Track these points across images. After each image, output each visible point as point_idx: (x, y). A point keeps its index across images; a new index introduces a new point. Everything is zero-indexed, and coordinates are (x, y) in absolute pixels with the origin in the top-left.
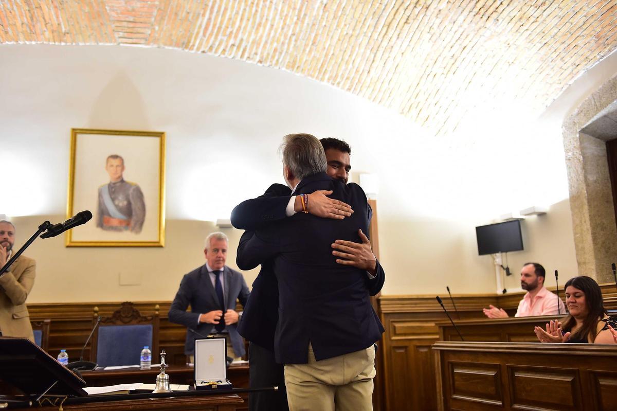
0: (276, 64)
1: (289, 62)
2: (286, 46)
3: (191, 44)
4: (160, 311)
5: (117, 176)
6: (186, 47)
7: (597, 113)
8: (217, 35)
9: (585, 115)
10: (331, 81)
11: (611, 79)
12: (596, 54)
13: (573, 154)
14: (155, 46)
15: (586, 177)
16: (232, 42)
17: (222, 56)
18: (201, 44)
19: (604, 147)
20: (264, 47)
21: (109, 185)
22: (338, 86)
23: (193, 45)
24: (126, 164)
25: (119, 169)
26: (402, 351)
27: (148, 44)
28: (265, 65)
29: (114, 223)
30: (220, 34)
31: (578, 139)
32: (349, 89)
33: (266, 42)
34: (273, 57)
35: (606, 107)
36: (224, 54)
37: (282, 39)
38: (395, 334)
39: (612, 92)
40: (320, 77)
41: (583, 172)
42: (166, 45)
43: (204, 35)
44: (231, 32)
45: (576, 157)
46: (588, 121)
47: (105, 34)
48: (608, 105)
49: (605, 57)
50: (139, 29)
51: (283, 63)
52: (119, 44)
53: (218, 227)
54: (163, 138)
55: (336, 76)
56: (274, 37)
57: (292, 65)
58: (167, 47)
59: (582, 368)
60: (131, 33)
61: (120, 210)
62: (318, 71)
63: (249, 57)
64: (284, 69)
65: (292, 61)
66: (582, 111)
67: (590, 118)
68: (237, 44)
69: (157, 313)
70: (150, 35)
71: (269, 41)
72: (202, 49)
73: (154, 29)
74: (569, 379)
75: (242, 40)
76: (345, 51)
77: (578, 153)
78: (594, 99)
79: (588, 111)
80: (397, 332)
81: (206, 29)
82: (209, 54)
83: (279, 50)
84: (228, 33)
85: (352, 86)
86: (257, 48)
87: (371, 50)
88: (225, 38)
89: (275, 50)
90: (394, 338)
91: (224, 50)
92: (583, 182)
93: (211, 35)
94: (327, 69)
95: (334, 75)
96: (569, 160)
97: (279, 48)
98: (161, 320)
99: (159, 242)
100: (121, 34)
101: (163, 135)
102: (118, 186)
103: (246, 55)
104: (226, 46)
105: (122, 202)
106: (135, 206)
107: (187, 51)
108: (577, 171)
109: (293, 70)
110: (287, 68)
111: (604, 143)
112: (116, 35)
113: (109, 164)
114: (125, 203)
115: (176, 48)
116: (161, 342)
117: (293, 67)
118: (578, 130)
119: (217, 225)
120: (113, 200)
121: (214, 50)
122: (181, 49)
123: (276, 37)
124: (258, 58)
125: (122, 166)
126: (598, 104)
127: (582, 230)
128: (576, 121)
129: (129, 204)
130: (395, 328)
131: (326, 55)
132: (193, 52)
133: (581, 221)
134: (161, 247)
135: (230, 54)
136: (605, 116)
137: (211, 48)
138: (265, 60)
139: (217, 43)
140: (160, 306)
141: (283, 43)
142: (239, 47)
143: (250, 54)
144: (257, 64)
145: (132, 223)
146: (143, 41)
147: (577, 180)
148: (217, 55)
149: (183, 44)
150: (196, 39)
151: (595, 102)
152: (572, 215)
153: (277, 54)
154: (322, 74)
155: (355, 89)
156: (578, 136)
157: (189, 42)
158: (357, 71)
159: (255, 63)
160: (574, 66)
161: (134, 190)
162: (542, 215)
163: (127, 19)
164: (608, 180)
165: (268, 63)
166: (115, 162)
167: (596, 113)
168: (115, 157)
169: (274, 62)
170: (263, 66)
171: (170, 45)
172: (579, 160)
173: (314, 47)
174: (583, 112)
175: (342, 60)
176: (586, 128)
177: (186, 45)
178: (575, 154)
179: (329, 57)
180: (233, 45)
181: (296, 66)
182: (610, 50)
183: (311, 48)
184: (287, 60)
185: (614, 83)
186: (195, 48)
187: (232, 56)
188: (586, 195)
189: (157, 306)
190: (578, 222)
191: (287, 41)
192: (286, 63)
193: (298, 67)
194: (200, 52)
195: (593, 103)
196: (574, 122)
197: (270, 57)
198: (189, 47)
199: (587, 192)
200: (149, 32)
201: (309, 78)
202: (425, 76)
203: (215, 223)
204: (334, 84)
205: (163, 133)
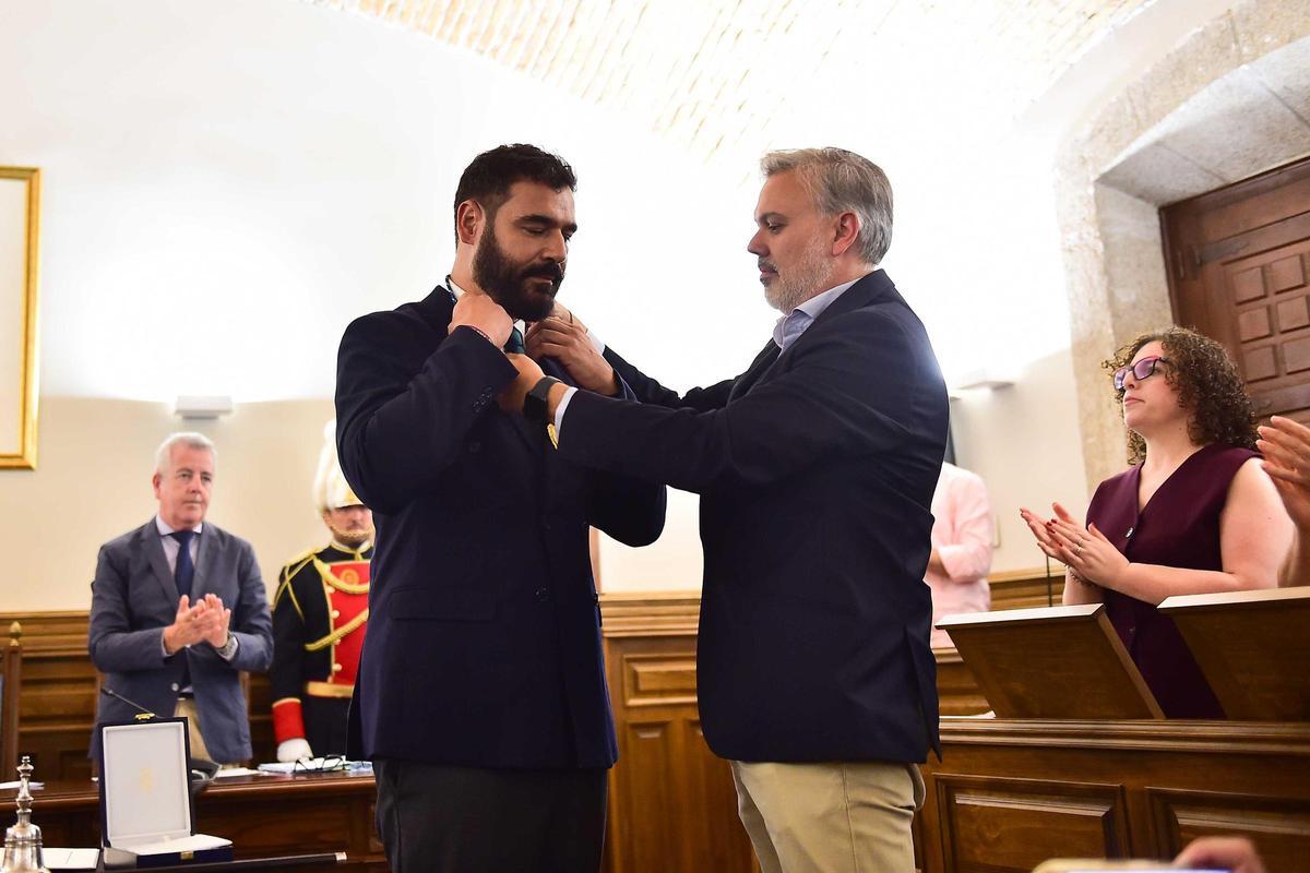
4: (21, 639)
7: (1138, 135)
9: (1109, 140)
10: (475, 44)
11: (1171, 52)
13: (1081, 238)
15: (1111, 299)
19: (1154, 220)
22: (495, 58)
26: (656, 735)
31: (1093, 201)
32: (522, 66)
35: (1160, 120)
38: (638, 693)
39: (1175, 83)
40: (449, 31)
41: (1105, 283)
45: (1087, 245)
46: (1116, 156)
48: (1164, 116)
53: (179, 417)
54: (34, 181)
55: (490, 30)
59: (1132, 783)
64: (354, 10)
66: (1101, 131)
67: (1122, 148)
69: (14, 642)
74: (1098, 812)
77: (1091, 234)
78: (1131, 101)
79: (1116, 130)
80: (642, 686)
85: (530, 57)
90: (633, 702)
92: (1106, 305)
94: (466, 14)
95: (484, 29)
96: (1071, 251)
98: (26, 661)
99: (21, 457)
101: (35, 175)
108: (1090, 278)
109: (377, 14)
110: (361, 8)
111: (1155, 210)
116: (24, 720)
117: (377, 7)
118: (1094, 177)
119: (178, 412)
126: (1141, 113)
127: (1101, 426)
128: (1086, 155)
130: (635, 675)
133: (1099, 405)
134: (28, 468)
136: (1158, 143)
140: (21, 624)
147: (1090, 302)
151: (1134, 108)
152: (1079, 389)
154: (453, 26)
155: (536, 65)
156: (1091, 191)
158: (543, 20)
160: (1083, 19)
162: (1002, 388)
164: (1164, 301)
167: (1136, 135)
172: (1095, 251)
174: (1105, 132)
176: (1113, 171)
178: (1085, 236)
181: (386, 5)
185: (1180, 61)
188: (1112, 339)
189: (16, 626)
190: (1092, 407)
193: (391, 7)
195: (1129, 109)
196: (1082, 157)
199: (1115, 333)
201: (420, 34)
202: (715, 36)
203: (171, 407)
204: (482, 52)
205: (34, 171)
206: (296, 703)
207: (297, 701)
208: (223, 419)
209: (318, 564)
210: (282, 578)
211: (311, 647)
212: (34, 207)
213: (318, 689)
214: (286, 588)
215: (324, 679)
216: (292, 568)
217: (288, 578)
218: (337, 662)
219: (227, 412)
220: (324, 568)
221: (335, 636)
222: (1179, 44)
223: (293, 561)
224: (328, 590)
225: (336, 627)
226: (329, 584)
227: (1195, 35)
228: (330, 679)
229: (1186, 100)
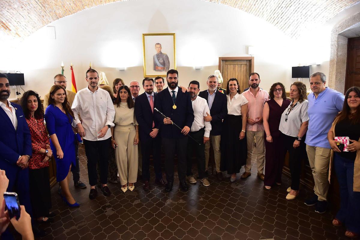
0: (217, 1)
5: (159, 51)
9: (341, 28)
10: (239, 8)
11: (354, 15)
12: (349, 4)
13: (334, 44)
15: (337, 53)
19: (347, 41)
21: (157, 55)
22: (242, 10)
24: (162, 46)
25: (160, 48)
29: (159, 68)
31: (337, 38)
32: (246, 11)
35: (350, 26)
39: (353, 21)
40: (235, 6)
41: (337, 51)
46: (342, 31)
49: (353, 5)
53: (195, 69)
54: (175, 36)
61: (161, 64)
64: (220, 3)
65: (223, 0)
66: (340, 26)
77: (336, 43)
78: (346, 22)
79: (343, 27)
92: (336, 55)
96: (332, 45)
102: (160, 55)
105: (162, 61)
106: (166, 62)
108: (334, 50)
111: (347, 39)
113: (156, 47)
114: (163, 61)
117: (224, 3)
118: (338, 34)
120: (158, 60)
125: (161, 47)
126: (347, 25)
127: (332, 73)
129: (164, 61)
133: (332, 70)
136: (349, 30)
145: (165, 69)
147: (334, 54)
155: (248, 11)
156: (337, 36)
159: (209, 1)
160: (340, 7)
161: (165, 56)
162: (319, 65)
164: (346, 54)
165: (214, 1)
166: (158, 46)
167: (346, 28)
168: (158, 44)
170: (212, 3)
172: (336, 46)
176: (341, 33)
182: (355, 3)
188: (336, 60)
190: (331, 70)
192: (221, 1)
195: (345, 24)
196: (336, 30)
201: (230, 6)
202: (278, 7)
205: (174, 34)
212: (175, 39)
222: (355, 14)
227: (358, 13)
229: (354, 24)
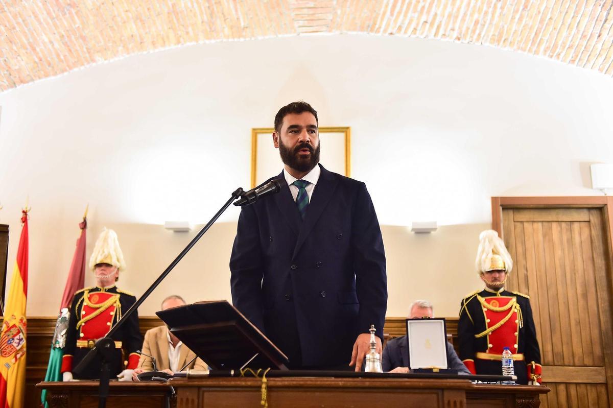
0: (478, 40)
1: (494, 35)
2: (490, 16)
3: (377, 26)
6: (372, 30)
8: (406, 12)
10: (548, 52)
14: (338, 32)
16: (424, 18)
17: (413, 36)
18: (388, 25)
20: (463, 20)
22: (558, 58)
23: (380, 27)
27: (330, 31)
28: (464, 42)
30: (410, 12)
32: (573, 61)
33: (465, 14)
34: (474, 31)
36: (415, 34)
37: (485, 8)
40: (534, 49)
42: (349, 30)
43: (392, 14)
44: (423, 7)
47: (285, 24)
50: (320, 15)
51: (485, 37)
52: (299, 34)
53: (413, 233)
54: (348, 133)
55: (555, 46)
56: (475, 6)
57: (498, 39)
58: (350, 33)
60: (312, 20)
62: (531, 42)
63: (444, 35)
64: (487, 44)
65: (497, 34)
68: (430, 21)
70: (331, 20)
71: (469, 13)
72: (389, 31)
73: (336, 13)
75: (436, 14)
76: (567, 12)
81: (394, 6)
82: (397, 35)
83: (481, 22)
84: (419, 8)
85: (577, 56)
86: (454, 23)
87: (603, 6)
88: (416, 15)
89: (477, 22)
91: (415, 29)
93: (399, 13)
94: (543, 38)
95: (552, 46)
97: (480, 19)
100: (301, 23)
101: (348, 130)
103: (441, 32)
104: (417, 25)
107: (372, 34)
109: (498, 44)
110: (490, 43)
112: (296, 24)
115: (360, 33)
117: (499, 41)
119: (413, 230)
121: (403, 30)
122: (365, 33)
123: (478, 6)
124: (455, 34)
131: (542, 21)
132: (380, 34)
135: (422, 33)
137: (400, 28)
138: (464, 35)
139: (407, 22)
141: (486, 13)
142: (432, 24)
143: (445, 31)
144: (454, 41)
146: (324, 28)
148: (406, 36)
149: (369, 26)
150: (382, 19)
153: (479, 26)
154: (536, 45)
155: (580, 59)
157: (375, 24)
158: (584, 36)
159: (452, 40)
163: (308, 6)
165: (468, 39)
169: (475, 37)
170: (462, 43)
171: (354, 30)
173: (526, 13)
175: (563, 24)
177: (372, 28)
179: (546, 22)
180: (426, 22)
181: (503, 39)
183: (521, 15)
184: (491, 33)
186: (382, 30)
187: (424, 36)
191: (491, 10)
192: (490, 37)
193: (505, 40)
194: (387, 34)
197: (470, 31)
198: (376, 29)
200: (330, 17)
201: (520, 52)
203: (410, 227)
204: (552, 57)
205: (348, 128)
206: (471, 362)
207: (472, 361)
208: (433, 233)
209: (479, 298)
210: (462, 304)
211: (478, 336)
212: (348, 144)
213: (482, 356)
214: (464, 308)
215: (485, 352)
216: (467, 299)
217: (465, 304)
218: (490, 343)
219: (435, 229)
220: (482, 300)
221: (488, 331)
223: (467, 296)
224: (485, 310)
225: (489, 327)
226: (484, 307)
228: (487, 351)
